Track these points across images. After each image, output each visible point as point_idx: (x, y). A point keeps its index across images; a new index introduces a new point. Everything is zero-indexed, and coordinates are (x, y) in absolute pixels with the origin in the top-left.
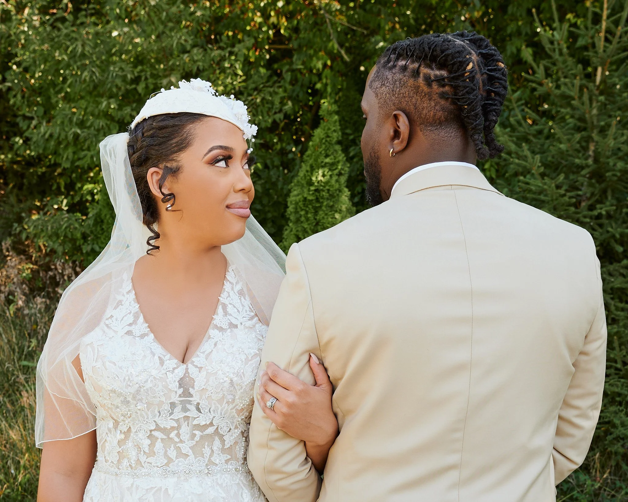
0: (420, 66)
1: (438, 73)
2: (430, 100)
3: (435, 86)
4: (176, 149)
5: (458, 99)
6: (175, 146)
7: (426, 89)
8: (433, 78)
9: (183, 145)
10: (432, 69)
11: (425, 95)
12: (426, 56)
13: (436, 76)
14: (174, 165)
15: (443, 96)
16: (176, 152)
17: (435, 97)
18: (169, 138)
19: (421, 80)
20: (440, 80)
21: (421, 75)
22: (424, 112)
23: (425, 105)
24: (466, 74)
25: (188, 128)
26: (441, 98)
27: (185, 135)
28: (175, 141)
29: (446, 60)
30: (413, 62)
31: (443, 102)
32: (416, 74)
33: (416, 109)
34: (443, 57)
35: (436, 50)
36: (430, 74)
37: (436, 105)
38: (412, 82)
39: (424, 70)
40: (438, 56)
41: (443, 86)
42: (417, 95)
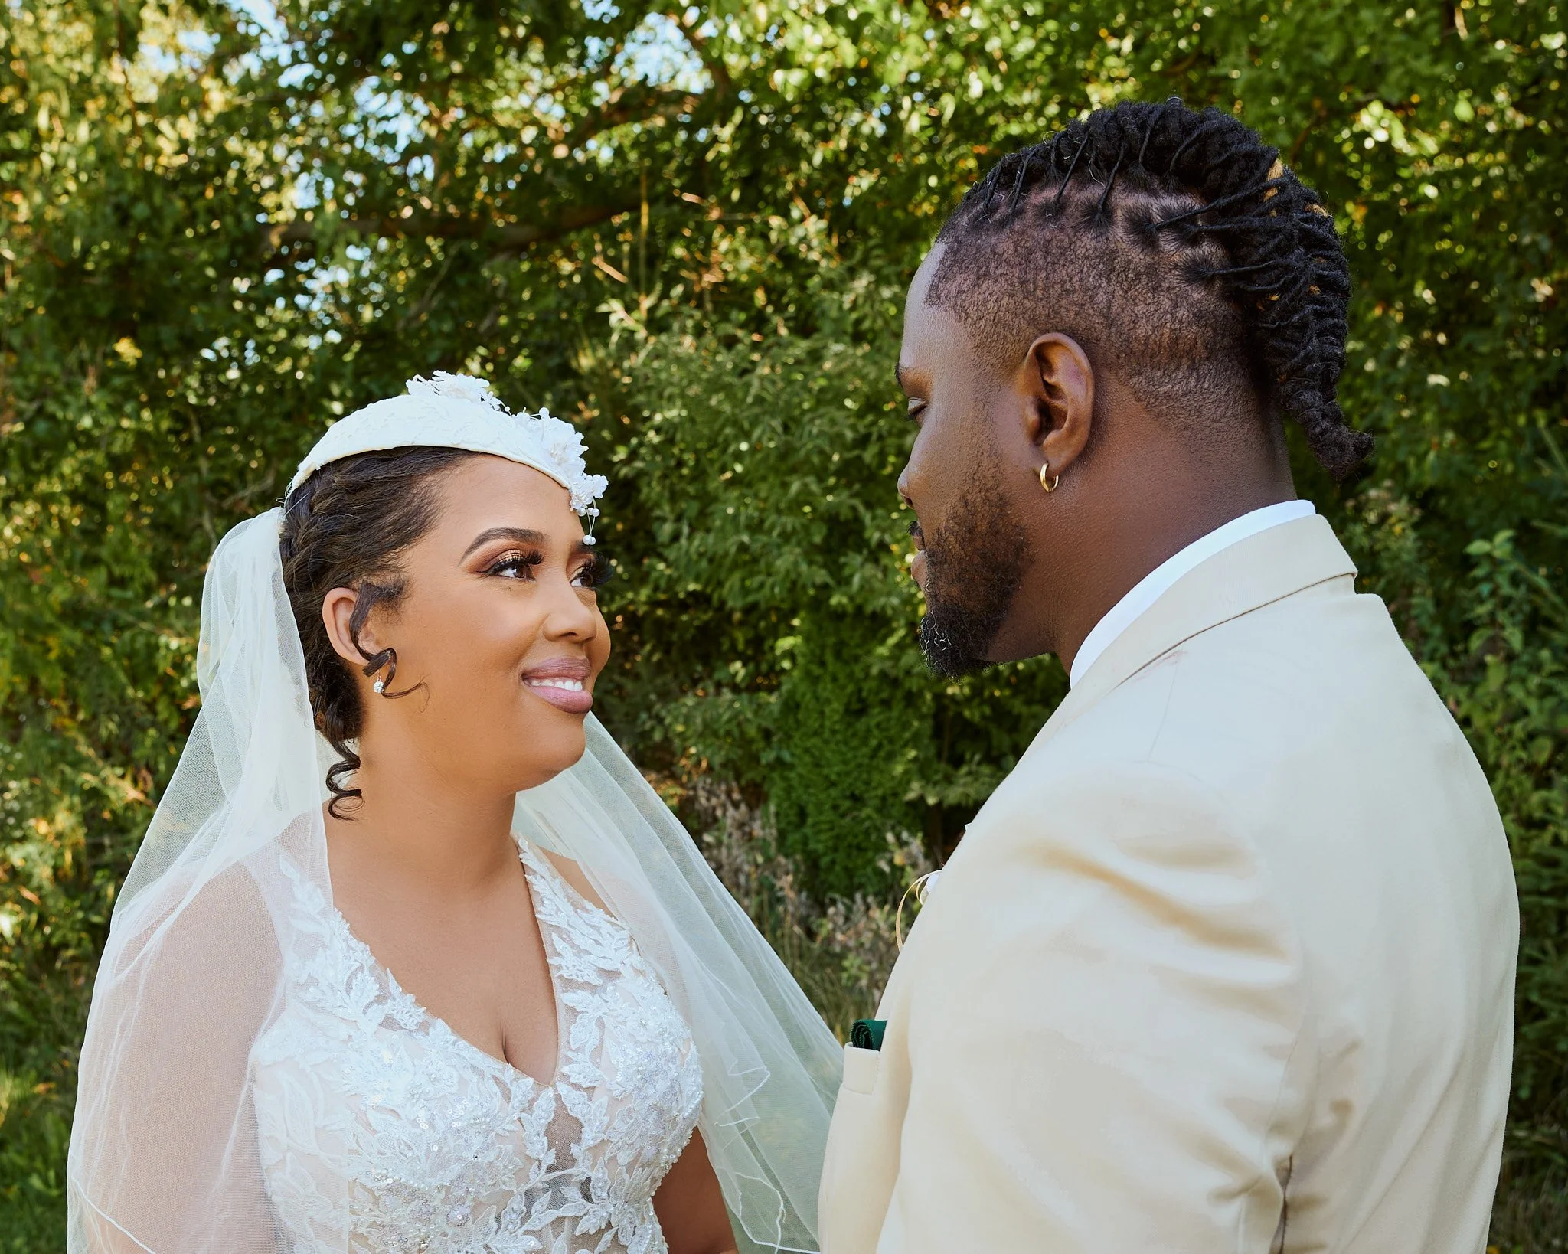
0: (1111, 189)
1: (1171, 202)
2: (1155, 289)
3: (1168, 244)
4: (393, 538)
5: (1247, 277)
6: (390, 533)
7: (1139, 257)
8: (1158, 218)
9: (411, 530)
10: (1154, 194)
11: (1138, 275)
12: (1131, 155)
13: (1167, 212)
14: (390, 578)
15: (1195, 273)
16: (394, 547)
17: (1172, 279)
18: (375, 512)
19: (1119, 233)
20: (1181, 226)
21: (1119, 216)
22: (1141, 332)
23: (1140, 309)
24: (1270, 194)
25: (423, 484)
26: (1189, 281)
27: (416, 502)
28: (391, 518)
29: (1201, 155)
30: (1084, 182)
31: (1197, 294)
32: (1099, 215)
33: (1110, 326)
34: (1189, 146)
35: (1165, 128)
36: (1147, 210)
37: (1175, 306)
38: (1088, 242)
39: (1127, 201)
40: (1170, 148)
41: (1194, 241)
42: (1109, 281)
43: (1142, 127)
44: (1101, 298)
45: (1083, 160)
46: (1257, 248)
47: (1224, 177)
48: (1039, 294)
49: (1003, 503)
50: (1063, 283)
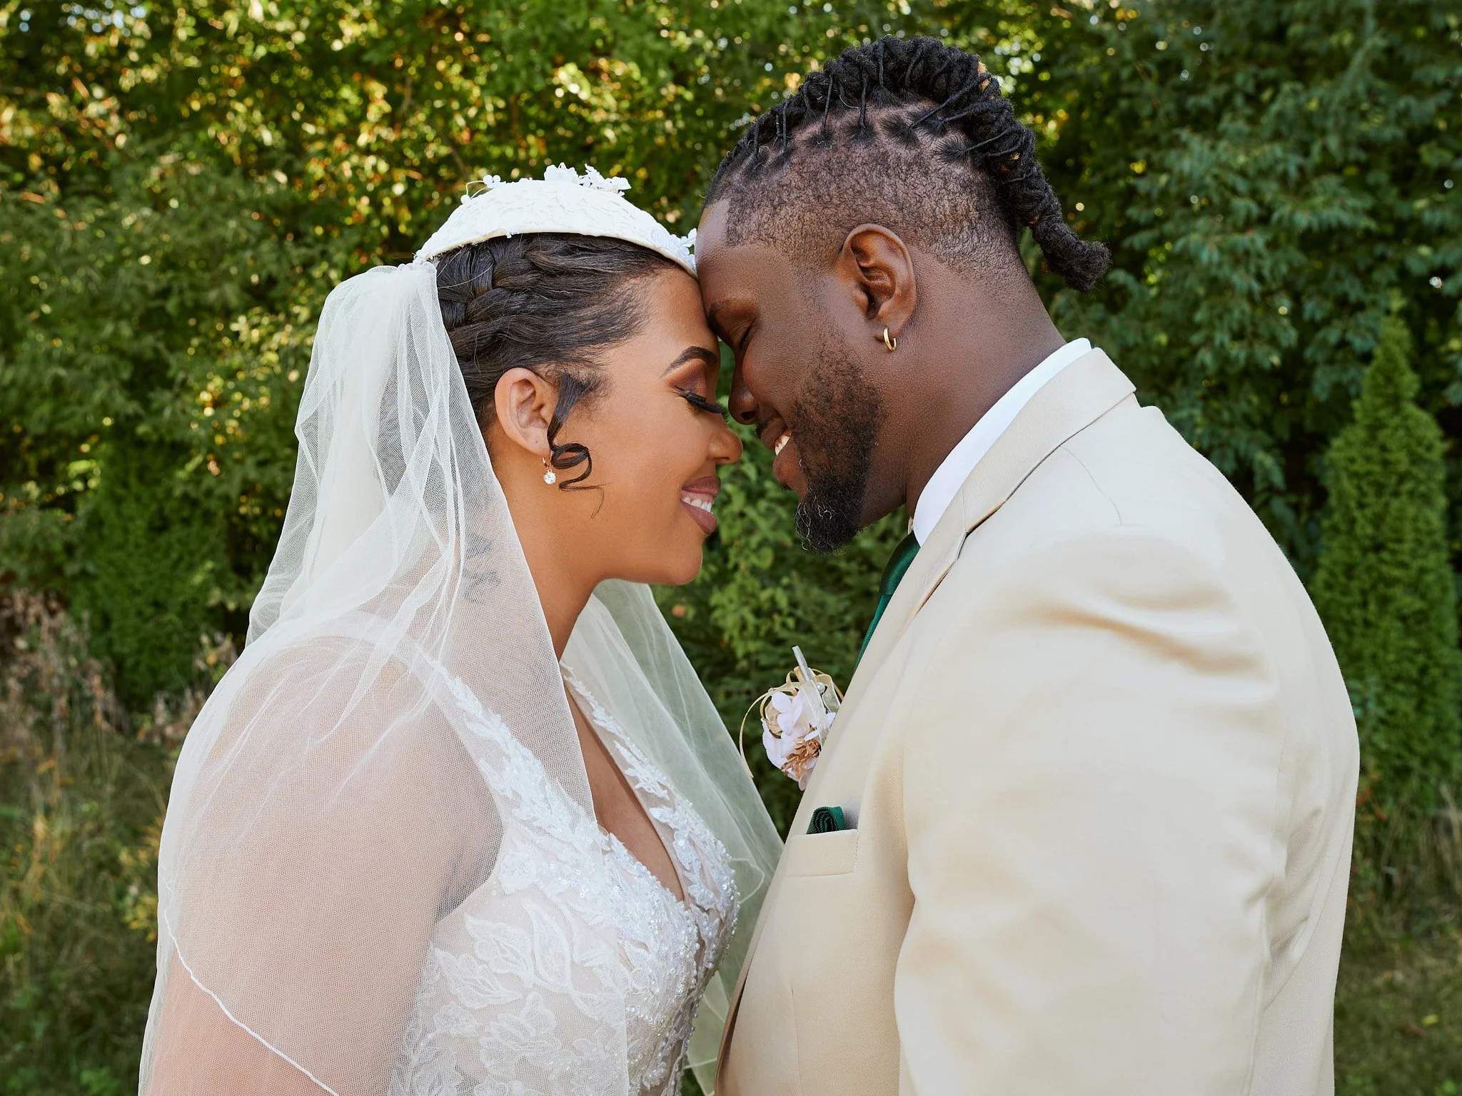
0: (864, 111)
1: (912, 108)
2: (926, 173)
3: (924, 138)
4: (593, 333)
5: (991, 147)
6: (592, 327)
7: (903, 152)
8: (909, 122)
9: (615, 328)
10: (899, 106)
11: (909, 165)
12: (873, 81)
13: (914, 116)
15: (950, 154)
16: (594, 342)
17: (936, 163)
18: (575, 301)
19: (883, 138)
20: (928, 123)
21: (878, 127)
23: (920, 190)
24: (984, 85)
26: (949, 161)
29: (927, 68)
30: (841, 111)
31: (958, 170)
32: (862, 131)
33: (901, 209)
34: (916, 63)
35: (892, 55)
36: (898, 118)
37: (945, 183)
38: (861, 152)
39: (879, 115)
40: (902, 68)
41: (943, 132)
42: (888, 176)
43: (875, 59)
44: (888, 190)
45: (835, 97)
46: (992, 123)
47: (948, 80)
48: (836, 201)
49: (854, 370)
50: (853, 187)
